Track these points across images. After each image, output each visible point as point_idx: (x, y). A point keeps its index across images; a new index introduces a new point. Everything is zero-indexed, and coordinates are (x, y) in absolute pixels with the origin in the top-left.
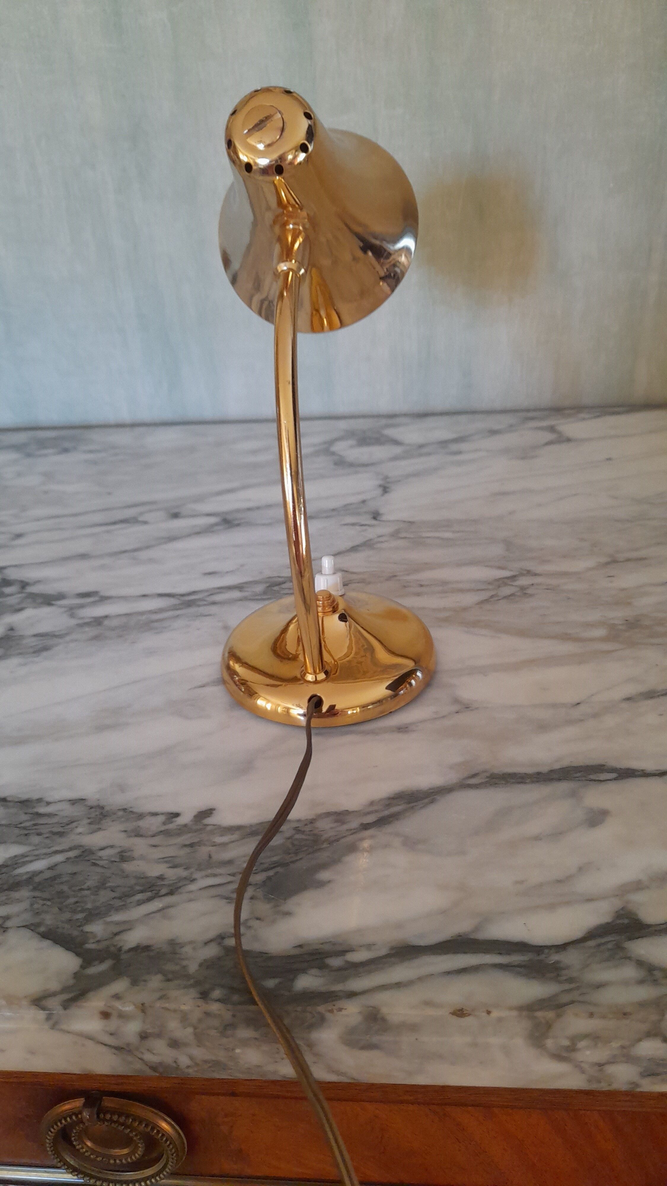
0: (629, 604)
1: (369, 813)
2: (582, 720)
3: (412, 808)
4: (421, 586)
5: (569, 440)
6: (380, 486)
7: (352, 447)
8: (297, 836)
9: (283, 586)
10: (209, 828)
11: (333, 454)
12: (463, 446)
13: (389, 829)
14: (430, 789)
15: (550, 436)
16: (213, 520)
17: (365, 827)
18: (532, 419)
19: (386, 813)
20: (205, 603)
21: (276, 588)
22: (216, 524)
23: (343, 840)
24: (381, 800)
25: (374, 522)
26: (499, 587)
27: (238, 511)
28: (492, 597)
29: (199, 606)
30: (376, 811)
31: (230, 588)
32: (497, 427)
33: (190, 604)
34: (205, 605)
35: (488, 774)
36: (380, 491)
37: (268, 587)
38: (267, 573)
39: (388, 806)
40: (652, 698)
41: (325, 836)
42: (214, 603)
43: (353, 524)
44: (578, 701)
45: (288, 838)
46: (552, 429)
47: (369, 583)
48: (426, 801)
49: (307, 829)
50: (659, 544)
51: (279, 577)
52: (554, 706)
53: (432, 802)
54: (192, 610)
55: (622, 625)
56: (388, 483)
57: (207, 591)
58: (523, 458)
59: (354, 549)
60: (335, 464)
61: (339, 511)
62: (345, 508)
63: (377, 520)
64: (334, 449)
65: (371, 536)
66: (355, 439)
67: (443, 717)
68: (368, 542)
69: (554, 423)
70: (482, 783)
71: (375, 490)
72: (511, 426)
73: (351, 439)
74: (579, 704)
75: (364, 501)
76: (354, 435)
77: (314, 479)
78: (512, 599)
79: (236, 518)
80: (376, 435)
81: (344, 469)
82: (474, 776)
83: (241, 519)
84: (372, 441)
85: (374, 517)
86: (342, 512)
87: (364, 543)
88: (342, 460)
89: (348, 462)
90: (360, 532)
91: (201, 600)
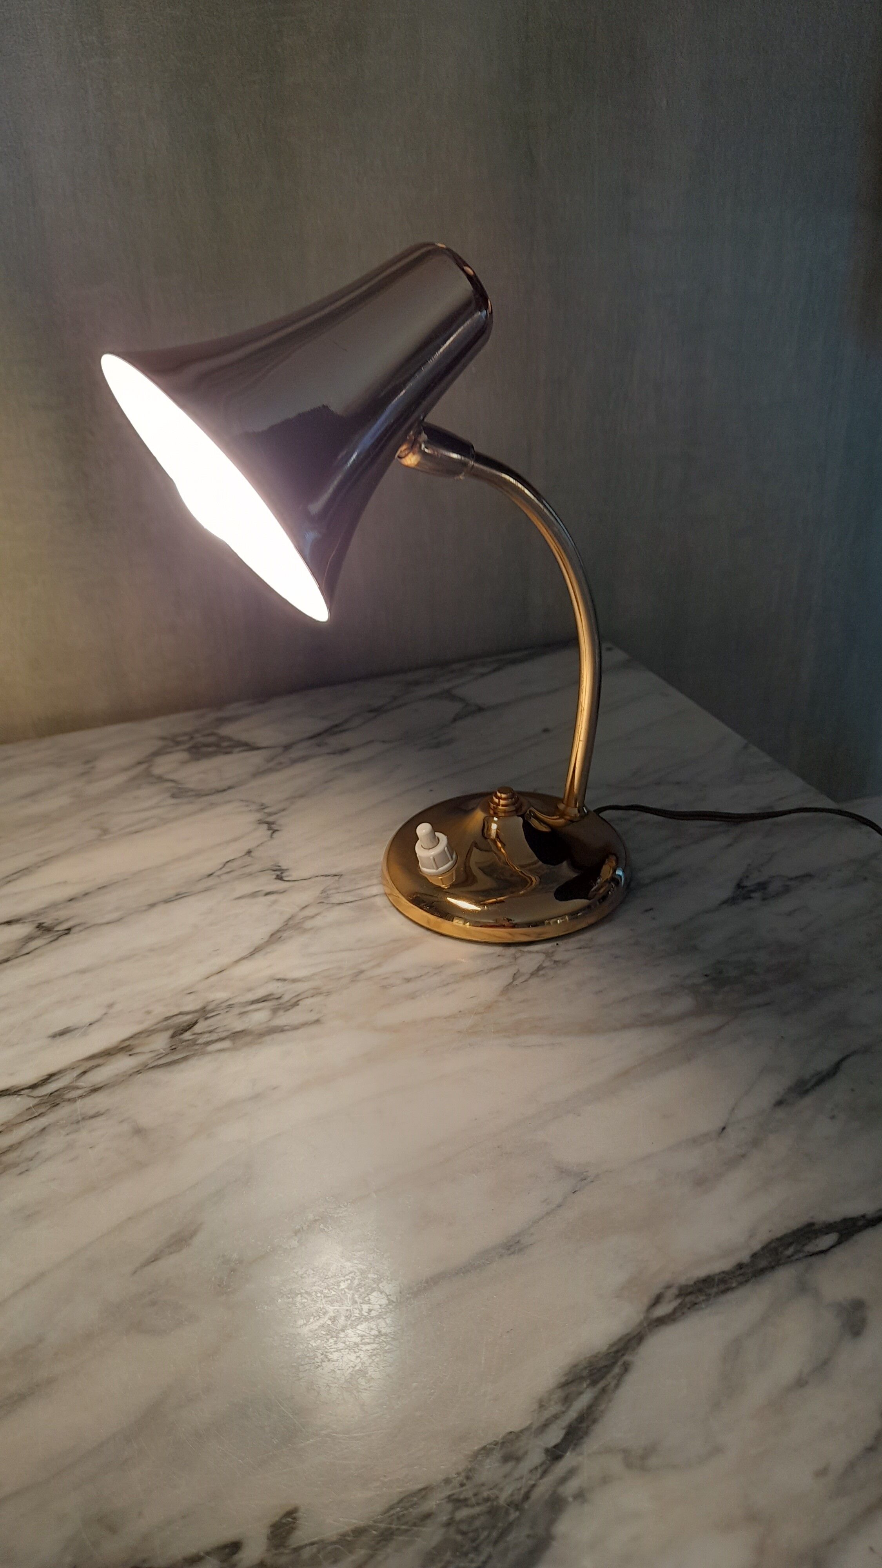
0: (696, 947)
1: (545, 1426)
2: (743, 1156)
3: (604, 1390)
4: (408, 980)
5: (480, 709)
6: (261, 822)
7: (184, 763)
8: (463, 1513)
9: (197, 1028)
10: (306, 1554)
11: (160, 779)
13: (592, 1444)
14: (611, 1346)
15: (455, 708)
16: (19, 931)
17: (555, 1454)
18: (417, 683)
19: (573, 1414)
20: (78, 1093)
21: (187, 1036)
22: (30, 938)
23: (536, 1494)
24: (551, 1392)
25: (281, 885)
26: (516, 958)
27: (54, 906)
28: (515, 977)
29: (72, 1100)
30: (556, 1417)
31: (108, 1053)
32: (378, 702)
33: (54, 1101)
34: (81, 1097)
35: (674, 1291)
36: (263, 830)
37: (173, 1036)
38: (160, 1011)
39: (567, 1400)
40: (806, 1092)
41: (503, 1497)
42: (95, 1090)
43: (254, 895)
44: (722, 1125)
45: (448, 1524)
46: (448, 695)
47: (329, 993)
48: (616, 1370)
49: (468, 1493)
50: (678, 847)
51: (181, 1014)
52: (696, 1141)
53: (626, 1368)
54: (63, 1112)
55: (705, 983)
56: (270, 814)
57: (72, 1068)
58: (438, 746)
59: (275, 937)
60: (173, 796)
61: (219, 876)
62: (225, 870)
63: (284, 880)
64: (157, 771)
65: (289, 911)
66: (184, 750)
67: (559, 1206)
68: (291, 922)
69: (447, 686)
70: (675, 1311)
71: (255, 830)
72: (394, 698)
73: (177, 751)
74: (724, 1128)
75: (249, 852)
76: (178, 743)
77: (154, 827)
78: (543, 975)
79: (57, 919)
80: (211, 739)
81: (191, 803)
82: (657, 1300)
83: (67, 920)
84: (210, 749)
85: (277, 876)
86: (225, 878)
87: (285, 923)
88: (180, 788)
89: (192, 790)
90: (270, 906)
91: (70, 1088)
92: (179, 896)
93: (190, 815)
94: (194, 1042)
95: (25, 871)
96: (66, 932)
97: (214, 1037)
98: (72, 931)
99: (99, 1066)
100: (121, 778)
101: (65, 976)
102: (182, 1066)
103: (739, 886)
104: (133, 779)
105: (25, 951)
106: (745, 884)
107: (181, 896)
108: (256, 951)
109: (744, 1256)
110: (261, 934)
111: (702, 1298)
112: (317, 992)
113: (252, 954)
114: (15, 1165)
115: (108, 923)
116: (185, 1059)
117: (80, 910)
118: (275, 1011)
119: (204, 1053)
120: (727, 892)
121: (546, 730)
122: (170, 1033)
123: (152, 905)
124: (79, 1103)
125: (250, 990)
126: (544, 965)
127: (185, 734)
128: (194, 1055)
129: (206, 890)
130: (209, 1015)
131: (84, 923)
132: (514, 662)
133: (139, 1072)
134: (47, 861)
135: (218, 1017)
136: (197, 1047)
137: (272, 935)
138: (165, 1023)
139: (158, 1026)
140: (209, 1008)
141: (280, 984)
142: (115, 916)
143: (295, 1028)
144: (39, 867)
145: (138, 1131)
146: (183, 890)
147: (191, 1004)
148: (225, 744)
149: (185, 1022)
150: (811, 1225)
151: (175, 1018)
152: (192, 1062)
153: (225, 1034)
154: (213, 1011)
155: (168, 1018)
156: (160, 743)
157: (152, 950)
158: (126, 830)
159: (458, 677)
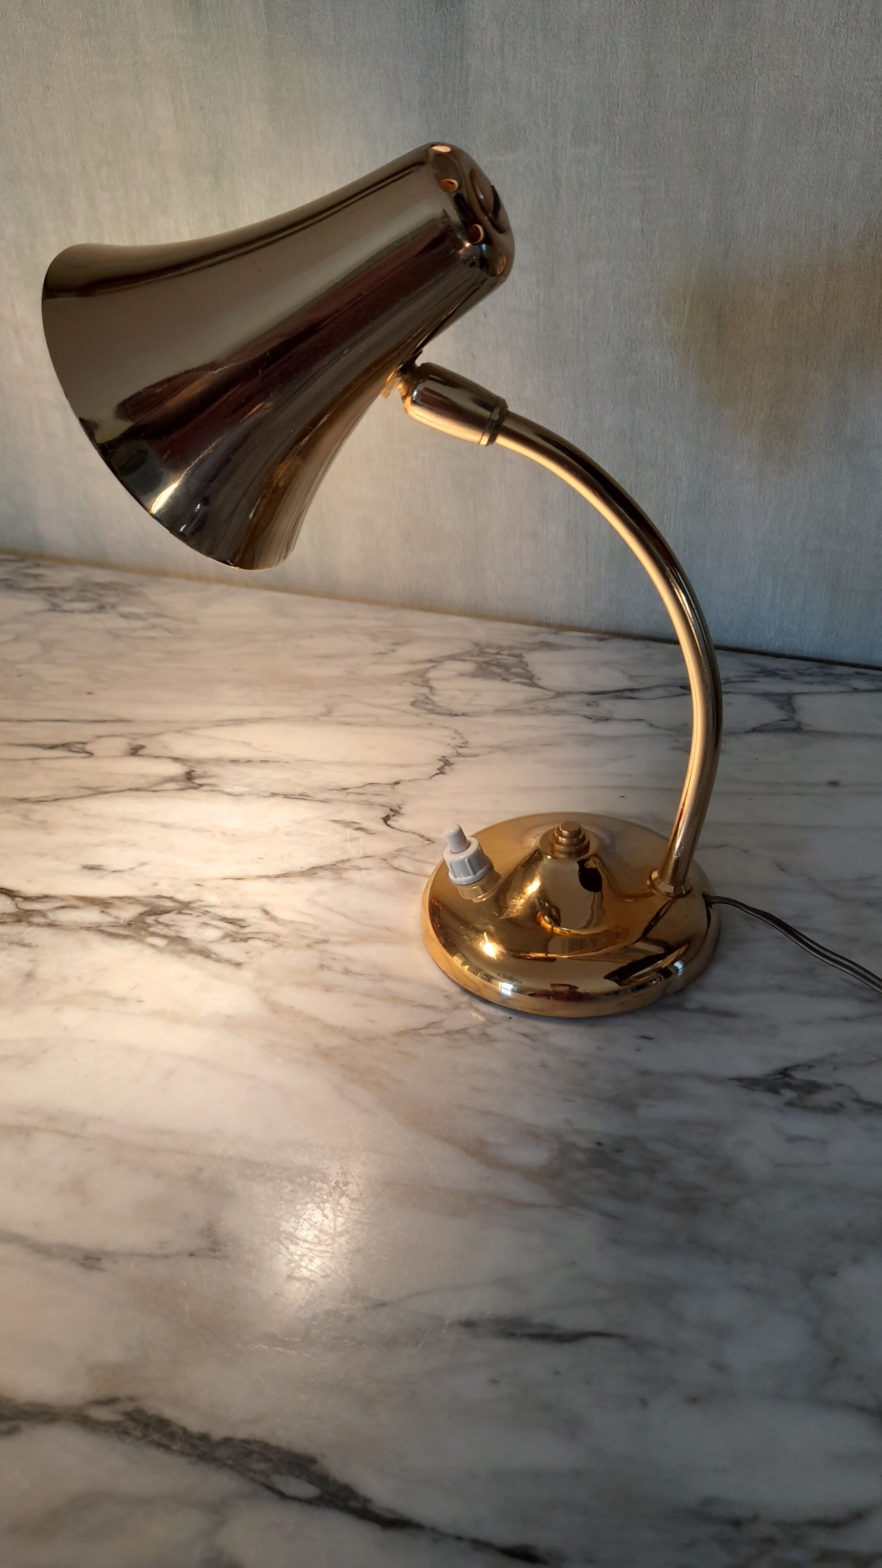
0: (631, 1108)
4: (347, 972)
5: (798, 729)
6: (443, 759)
7: (462, 675)
9: (164, 918)
11: (426, 683)
12: (622, 708)
14: (30, 1404)
16: (177, 770)
18: (772, 673)
20: (42, 921)
21: (150, 920)
22: (171, 779)
25: (378, 826)
27: (218, 760)
28: (430, 1025)
29: (30, 924)
31: (94, 902)
33: (22, 917)
34: (39, 925)
35: (130, 1407)
36: (434, 767)
37: (141, 914)
38: (163, 888)
40: (510, 1335)
42: (51, 925)
43: (348, 824)
44: (389, 1300)
46: (785, 700)
47: (279, 945)
50: (781, 988)
51: (171, 898)
54: (16, 930)
55: (585, 1151)
56: (459, 755)
57: (62, 899)
59: (312, 871)
60: (413, 704)
61: (348, 793)
62: (360, 790)
63: (386, 823)
64: (432, 674)
65: (353, 854)
66: (476, 662)
67: (166, 1257)
68: (340, 865)
69: (799, 688)
70: (106, 1423)
71: (429, 764)
73: (471, 661)
75: (397, 783)
76: (482, 653)
78: (455, 1040)
79: (206, 773)
80: (511, 661)
81: (418, 715)
82: (110, 1401)
83: (210, 777)
84: (497, 670)
85: (388, 816)
86: (350, 797)
87: (334, 863)
88: (428, 697)
89: (434, 703)
90: (346, 841)
91: (42, 914)
92: (301, 797)
94: (150, 926)
95: (238, 722)
96: (197, 786)
97: (163, 931)
98: (202, 788)
99: (77, 907)
100: (403, 669)
102: (116, 942)
103: (785, 1072)
104: (407, 674)
105: (157, 788)
106: (794, 1073)
108: (285, 875)
110: (306, 862)
111: (138, 1433)
112: (272, 939)
113: (278, 877)
115: (229, 794)
116: (125, 937)
117: (229, 773)
118: (226, 936)
119: (141, 940)
120: (754, 1068)
121: (834, 784)
122: (145, 909)
123: (274, 795)
124: (32, 929)
125: (236, 907)
126: (469, 1031)
127: (498, 647)
128: (133, 938)
129: (325, 801)
130: (184, 911)
131: (216, 785)
133: (88, 929)
135: (187, 917)
136: (144, 933)
137: (313, 868)
138: (153, 900)
139: (146, 899)
140: (193, 905)
141: (260, 915)
142: (243, 790)
143: (218, 960)
145: (29, 976)
146: (309, 793)
147: (186, 895)
148: (515, 670)
149: (164, 906)
150: (312, 1460)
151: (162, 900)
153: (171, 934)
154: (191, 909)
155: (159, 897)
156: (468, 647)
157: (224, 834)
158: (344, 719)
159: (823, 683)
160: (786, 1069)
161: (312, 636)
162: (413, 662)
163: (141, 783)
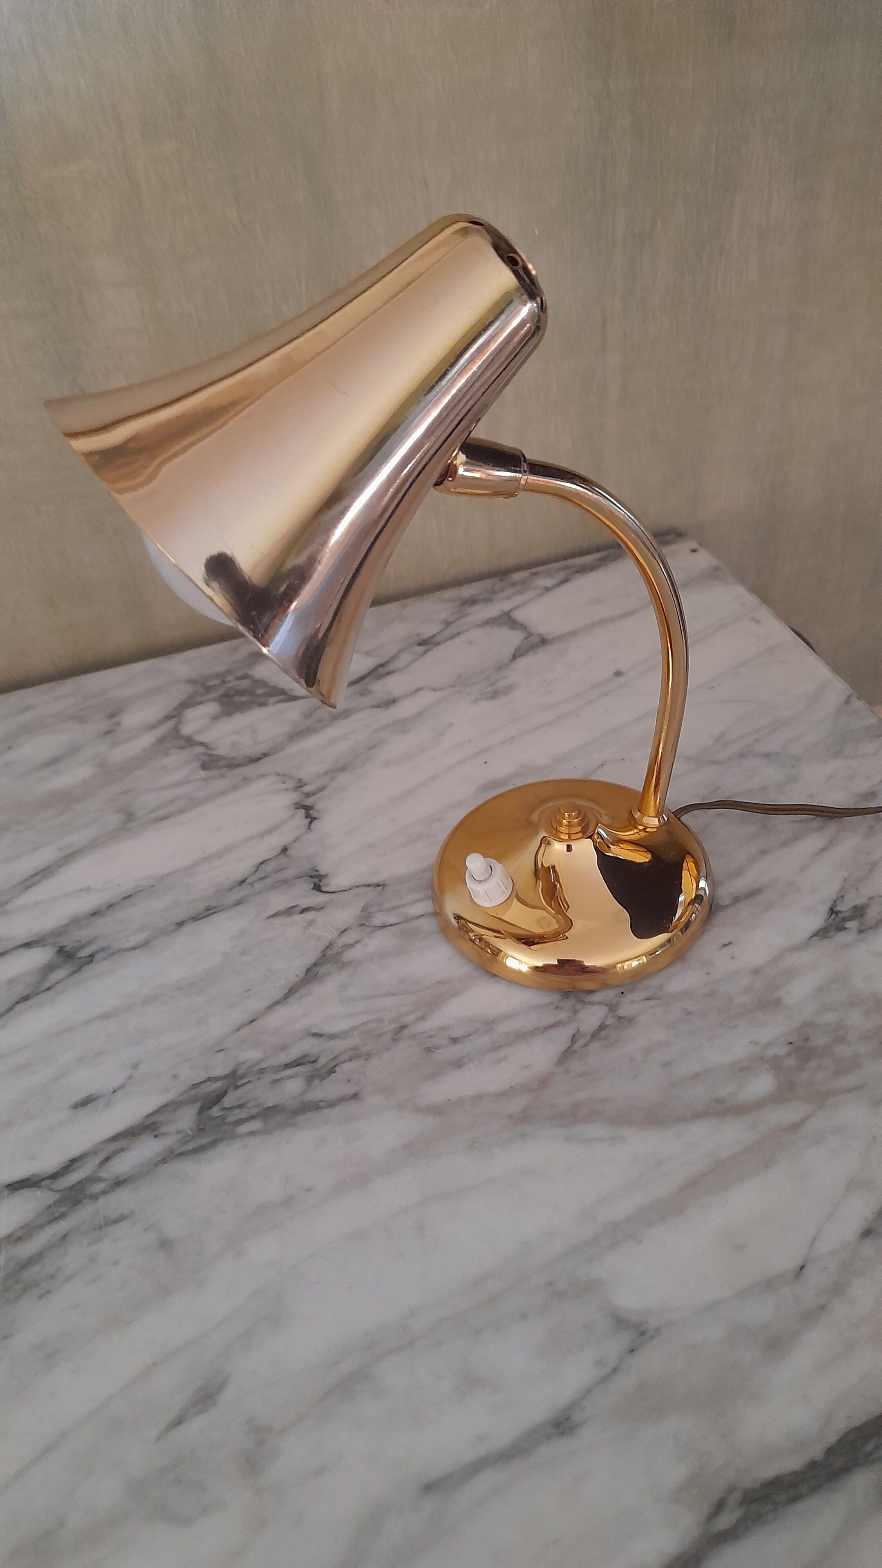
0: (778, 1002)
2: (823, 1308)
4: (455, 1040)
5: (544, 641)
6: (299, 806)
7: (215, 718)
9: (228, 1101)
11: (190, 742)
12: (393, 685)
15: (515, 638)
16: (40, 956)
18: (472, 601)
20: (101, 1186)
21: (215, 1111)
22: (50, 968)
25: (320, 898)
26: (575, 1012)
27: (76, 922)
28: (574, 1039)
29: (94, 1197)
31: (133, 1133)
32: (428, 631)
33: (75, 1197)
34: (104, 1192)
35: (737, 1496)
36: (300, 818)
37: (201, 1112)
38: (189, 1075)
42: (119, 1183)
43: (289, 911)
44: (799, 1262)
46: (507, 620)
47: (368, 1056)
50: (764, 852)
51: (210, 1079)
52: (769, 1285)
54: (85, 1213)
55: (788, 1055)
56: (308, 795)
57: (94, 1152)
58: (494, 696)
59: (312, 974)
60: (204, 767)
61: (252, 884)
62: (259, 875)
63: (322, 892)
64: (187, 729)
65: (328, 935)
66: (214, 700)
67: (615, 1370)
68: (328, 952)
69: (506, 606)
70: (739, 1522)
71: (292, 817)
72: (448, 624)
73: (207, 701)
74: (802, 1267)
75: (285, 850)
76: (208, 689)
77: (181, 811)
78: (605, 1038)
79: (80, 941)
80: (244, 684)
81: (223, 776)
82: (719, 1507)
83: (90, 943)
84: (243, 699)
85: (315, 884)
86: (258, 886)
87: (322, 954)
88: (210, 755)
89: (223, 758)
90: (306, 928)
91: (92, 1179)
92: (210, 911)
93: (222, 793)
94: (223, 1118)
95: (45, 872)
96: (88, 959)
97: (244, 1113)
98: (96, 958)
99: (122, 1150)
100: (147, 740)
101: (87, 1023)
102: (210, 1154)
103: (832, 911)
104: (161, 741)
105: (46, 985)
106: (838, 908)
107: (212, 911)
108: (291, 992)
109: (817, 1451)
110: (295, 968)
111: (769, 1508)
112: (356, 1054)
113: (286, 997)
114: (36, 1284)
115: (133, 948)
116: (213, 1144)
117: (103, 927)
118: (310, 1079)
119: (234, 1137)
120: (817, 921)
121: (618, 674)
122: (197, 1106)
123: (180, 924)
124: (102, 1202)
125: (283, 1048)
126: (607, 1023)
127: (217, 676)
128: (223, 1139)
129: (238, 903)
130: (239, 1084)
131: (108, 948)
132: (584, 569)
133: (164, 1161)
134: (68, 858)
135: (249, 1086)
136: (226, 1128)
137: (308, 970)
138: (193, 1092)
139: (186, 1096)
140: (240, 1072)
141: (315, 1041)
142: (141, 937)
143: (331, 1105)
144: (60, 867)
145: (165, 1244)
146: (213, 903)
147: (220, 1067)
148: (259, 691)
149: (213, 1091)
151: (203, 1086)
152: (221, 1148)
153: (254, 1111)
154: (243, 1076)
155: (196, 1086)
156: (189, 689)
157: (179, 988)
158: (153, 815)
159: (519, 593)
160: (832, 909)
161: (10, 748)
162: (153, 727)
163: (20, 990)
